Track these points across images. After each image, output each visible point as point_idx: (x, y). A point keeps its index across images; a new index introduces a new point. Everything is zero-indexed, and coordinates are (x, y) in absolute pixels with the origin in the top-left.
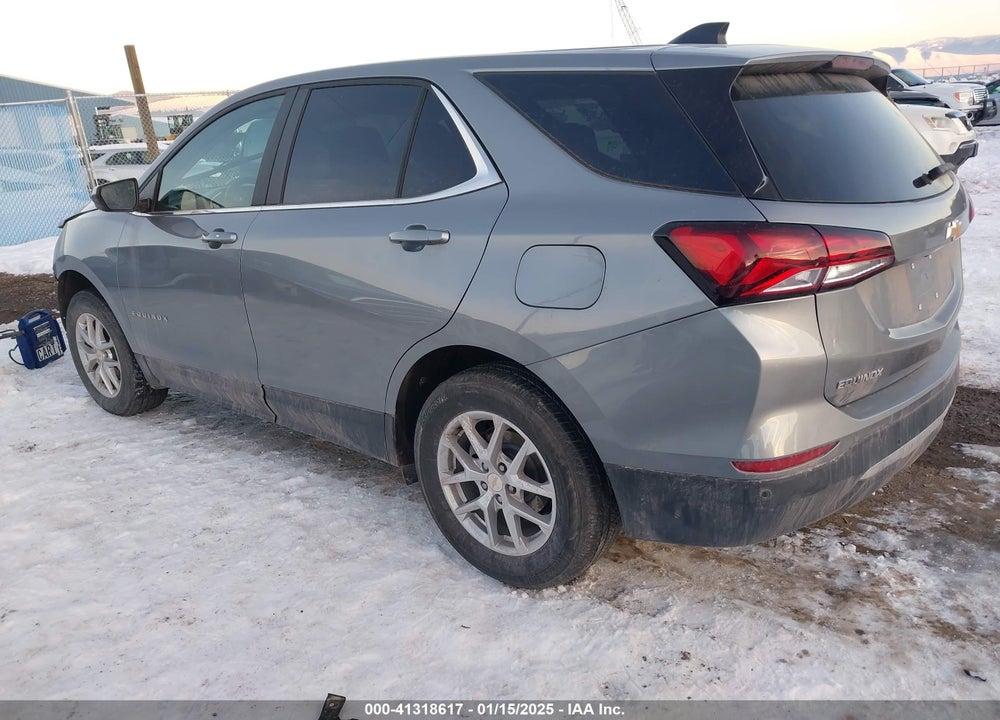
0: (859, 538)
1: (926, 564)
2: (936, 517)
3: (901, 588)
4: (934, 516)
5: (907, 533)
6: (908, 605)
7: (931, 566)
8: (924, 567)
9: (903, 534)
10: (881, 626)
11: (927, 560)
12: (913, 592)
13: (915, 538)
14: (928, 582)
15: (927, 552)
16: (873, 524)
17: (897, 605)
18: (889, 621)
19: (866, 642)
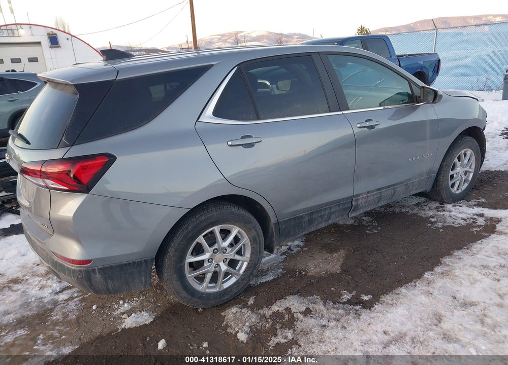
0: (75, 290)
1: (42, 298)
2: (57, 316)
3: (41, 283)
4: (58, 317)
5: (60, 302)
6: (34, 281)
7: (39, 299)
8: (42, 296)
9: (62, 301)
10: (34, 270)
11: (43, 299)
12: (36, 285)
13: (55, 303)
14: (34, 292)
15: (46, 302)
16: (75, 297)
17: (37, 279)
18: (33, 272)
19: (34, 264)
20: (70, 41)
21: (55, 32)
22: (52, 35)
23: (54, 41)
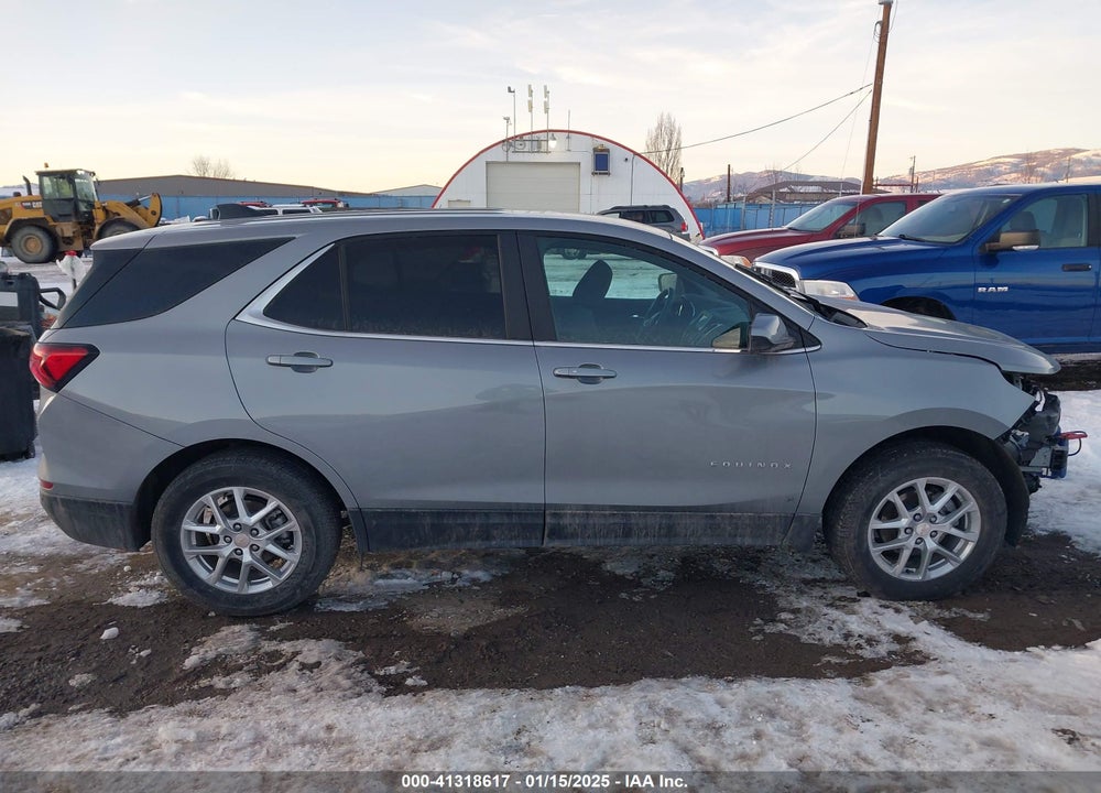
20: (629, 164)
21: (607, 145)
22: (602, 150)
23: (602, 162)
